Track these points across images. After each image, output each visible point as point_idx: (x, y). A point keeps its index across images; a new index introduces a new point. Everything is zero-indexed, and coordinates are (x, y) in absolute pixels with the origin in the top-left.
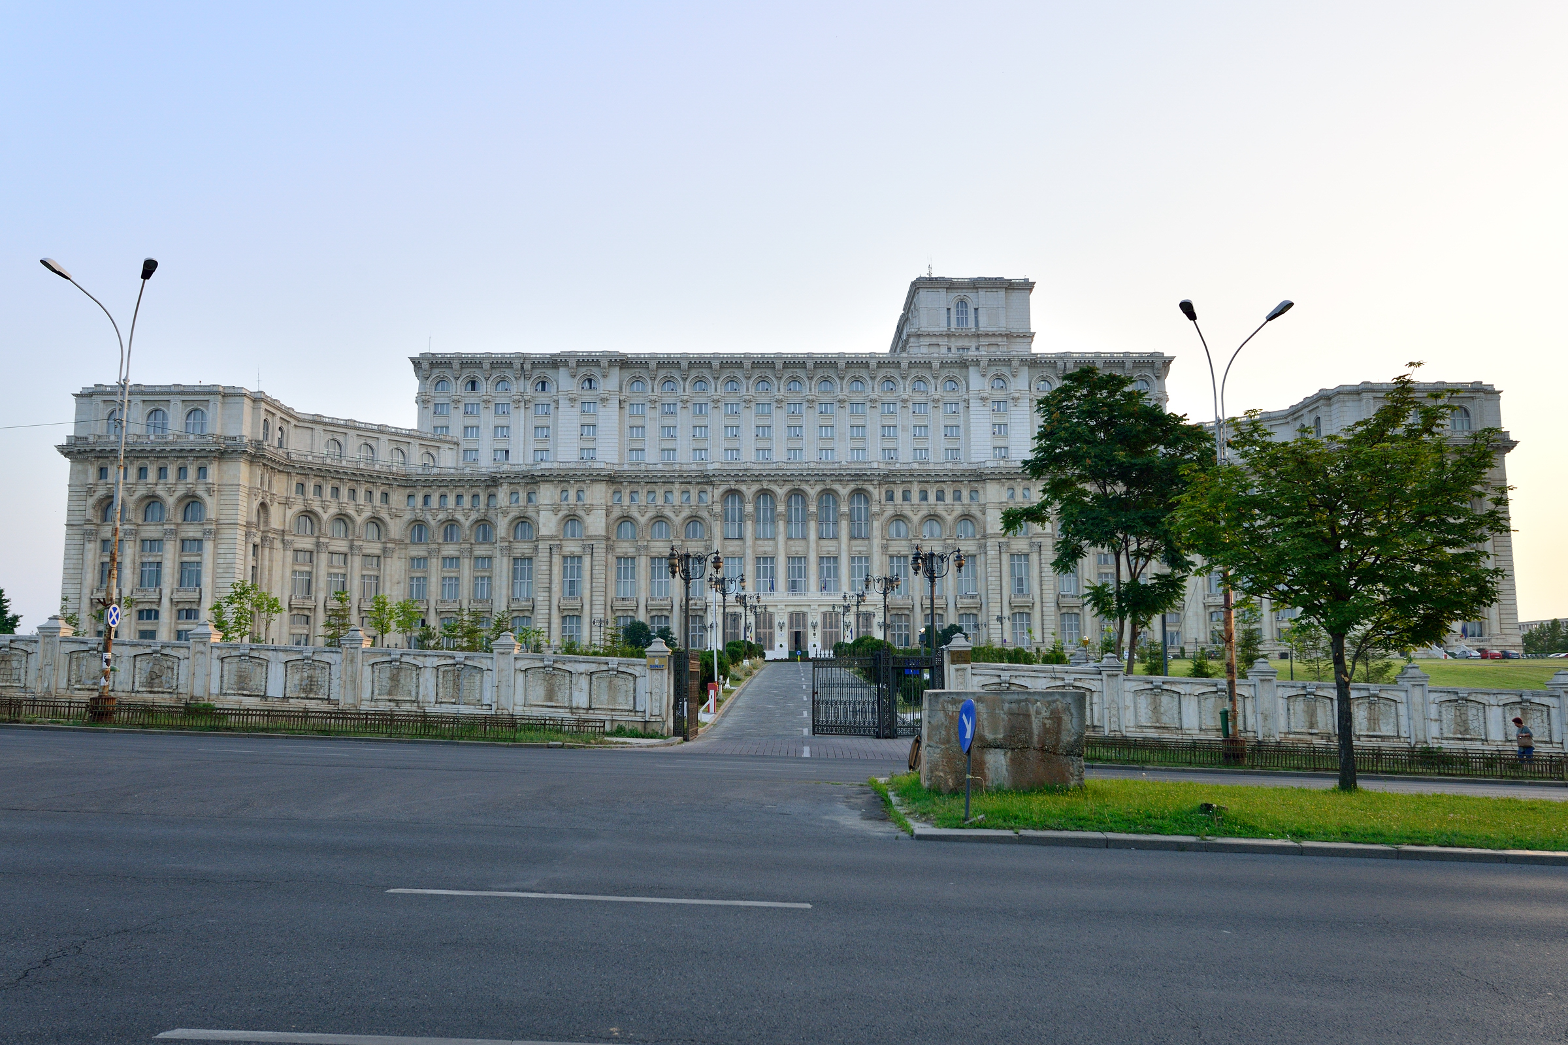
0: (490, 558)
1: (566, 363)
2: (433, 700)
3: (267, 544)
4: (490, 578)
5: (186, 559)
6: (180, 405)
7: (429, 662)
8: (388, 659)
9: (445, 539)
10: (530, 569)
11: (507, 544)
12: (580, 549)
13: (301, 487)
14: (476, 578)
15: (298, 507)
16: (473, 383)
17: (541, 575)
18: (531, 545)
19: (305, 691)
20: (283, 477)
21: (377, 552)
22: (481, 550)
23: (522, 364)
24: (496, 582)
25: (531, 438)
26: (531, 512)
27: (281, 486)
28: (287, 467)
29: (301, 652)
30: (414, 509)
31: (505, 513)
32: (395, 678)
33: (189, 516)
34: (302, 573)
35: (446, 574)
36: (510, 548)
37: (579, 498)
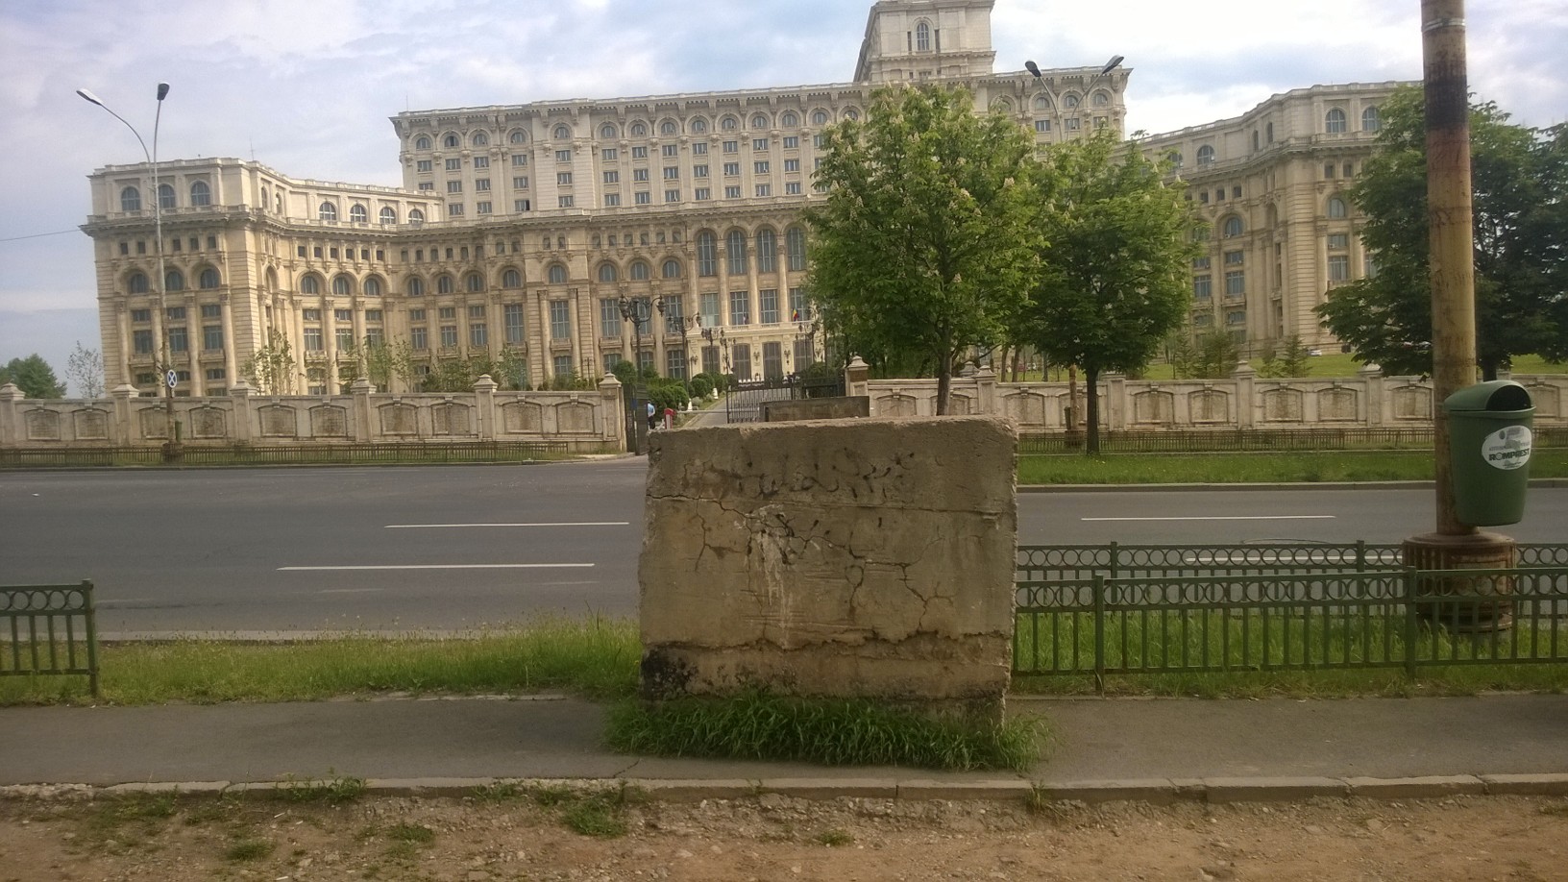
0: (483, 307)
1: (538, 114)
2: (431, 433)
3: (279, 305)
4: (484, 325)
5: (208, 324)
6: (184, 179)
7: (423, 403)
8: (390, 401)
9: (440, 292)
10: (521, 315)
11: (497, 292)
12: (565, 294)
13: (302, 252)
14: (472, 326)
15: (302, 269)
16: (452, 138)
17: (531, 321)
18: (520, 292)
19: (327, 431)
20: (286, 243)
21: (378, 307)
22: (474, 300)
23: (496, 117)
24: (490, 329)
25: (511, 189)
26: (516, 261)
27: (284, 250)
28: (289, 233)
29: (321, 400)
30: (408, 265)
31: (493, 263)
32: (398, 417)
33: (206, 283)
34: (313, 330)
35: (444, 324)
36: (500, 296)
37: (561, 245)
